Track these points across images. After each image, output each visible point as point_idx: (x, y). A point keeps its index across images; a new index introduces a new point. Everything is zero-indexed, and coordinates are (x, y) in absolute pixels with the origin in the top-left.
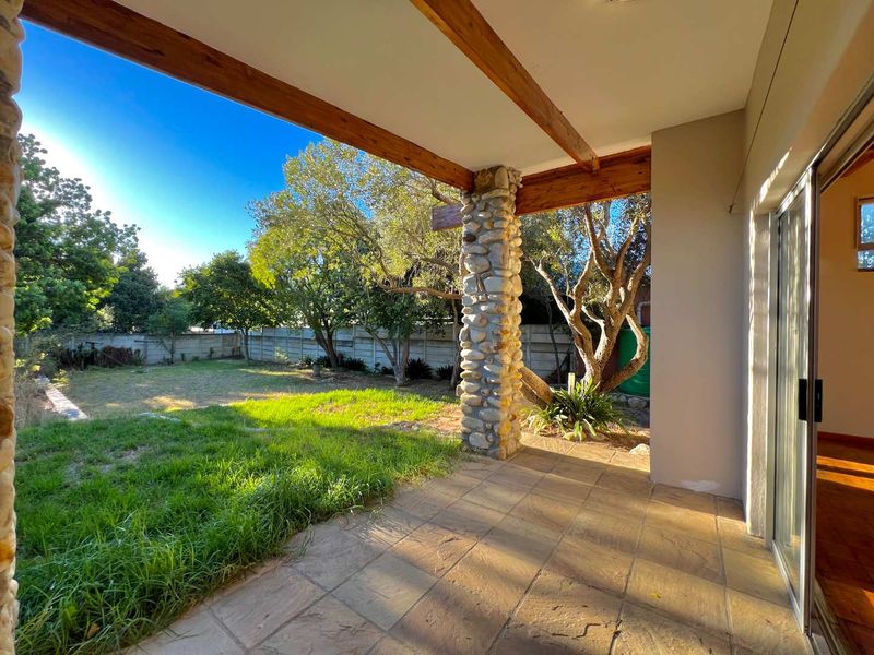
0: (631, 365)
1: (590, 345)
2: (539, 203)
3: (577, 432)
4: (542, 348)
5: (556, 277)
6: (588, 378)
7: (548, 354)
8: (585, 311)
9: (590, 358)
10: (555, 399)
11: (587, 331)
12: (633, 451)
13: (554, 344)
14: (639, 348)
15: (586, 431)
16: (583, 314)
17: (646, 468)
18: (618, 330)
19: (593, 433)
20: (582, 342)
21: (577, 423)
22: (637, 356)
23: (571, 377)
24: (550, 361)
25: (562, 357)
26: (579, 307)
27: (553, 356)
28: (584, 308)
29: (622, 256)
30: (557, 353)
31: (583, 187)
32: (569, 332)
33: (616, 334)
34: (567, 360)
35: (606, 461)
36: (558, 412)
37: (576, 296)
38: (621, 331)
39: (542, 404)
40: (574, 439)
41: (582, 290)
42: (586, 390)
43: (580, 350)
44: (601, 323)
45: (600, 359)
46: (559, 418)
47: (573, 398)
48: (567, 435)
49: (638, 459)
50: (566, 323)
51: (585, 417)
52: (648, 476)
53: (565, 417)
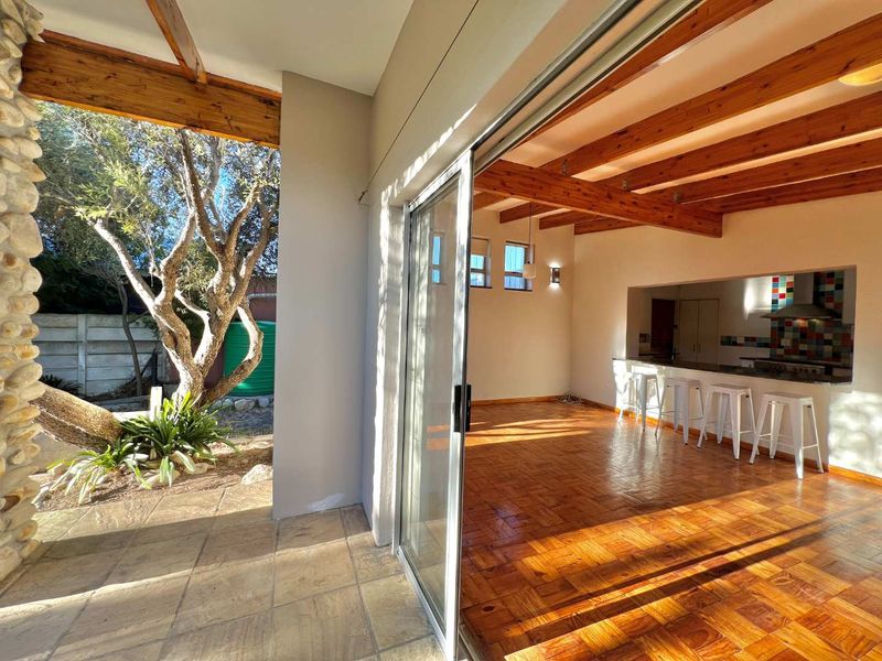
0: (242, 367)
1: (187, 344)
2: (85, 89)
3: (165, 471)
4: (111, 349)
5: (133, 247)
6: (182, 392)
7: (121, 357)
8: (181, 299)
9: (187, 365)
10: (124, 431)
11: (183, 326)
12: (248, 479)
13: (132, 342)
14: (252, 346)
15: (179, 466)
16: (176, 302)
17: (265, 500)
18: (227, 325)
19: (190, 468)
20: (175, 341)
21: (165, 461)
22: (250, 355)
23: (156, 392)
24: (127, 366)
25: (144, 359)
26: (171, 291)
27: (130, 360)
28: (178, 294)
29: (237, 230)
30: (135, 354)
31: (179, 100)
32: (153, 325)
33: (224, 330)
34: (153, 362)
35: (210, 513)
36: (130, 451)
37: (166, 273)
38: (231, 326)
39: (98, 443)
40: (158, 487)
41: (175, 269)
42: (180, 408)
43: (172, 353)
44: (204, 315)
45: (202, 362)
46: (131, 460)
47: (159, 424)
48: (147, 483)
49: (255, 490)
50: (149, 314)
51: (177, 448)
52: (269, 513)
53: (143, 457)
